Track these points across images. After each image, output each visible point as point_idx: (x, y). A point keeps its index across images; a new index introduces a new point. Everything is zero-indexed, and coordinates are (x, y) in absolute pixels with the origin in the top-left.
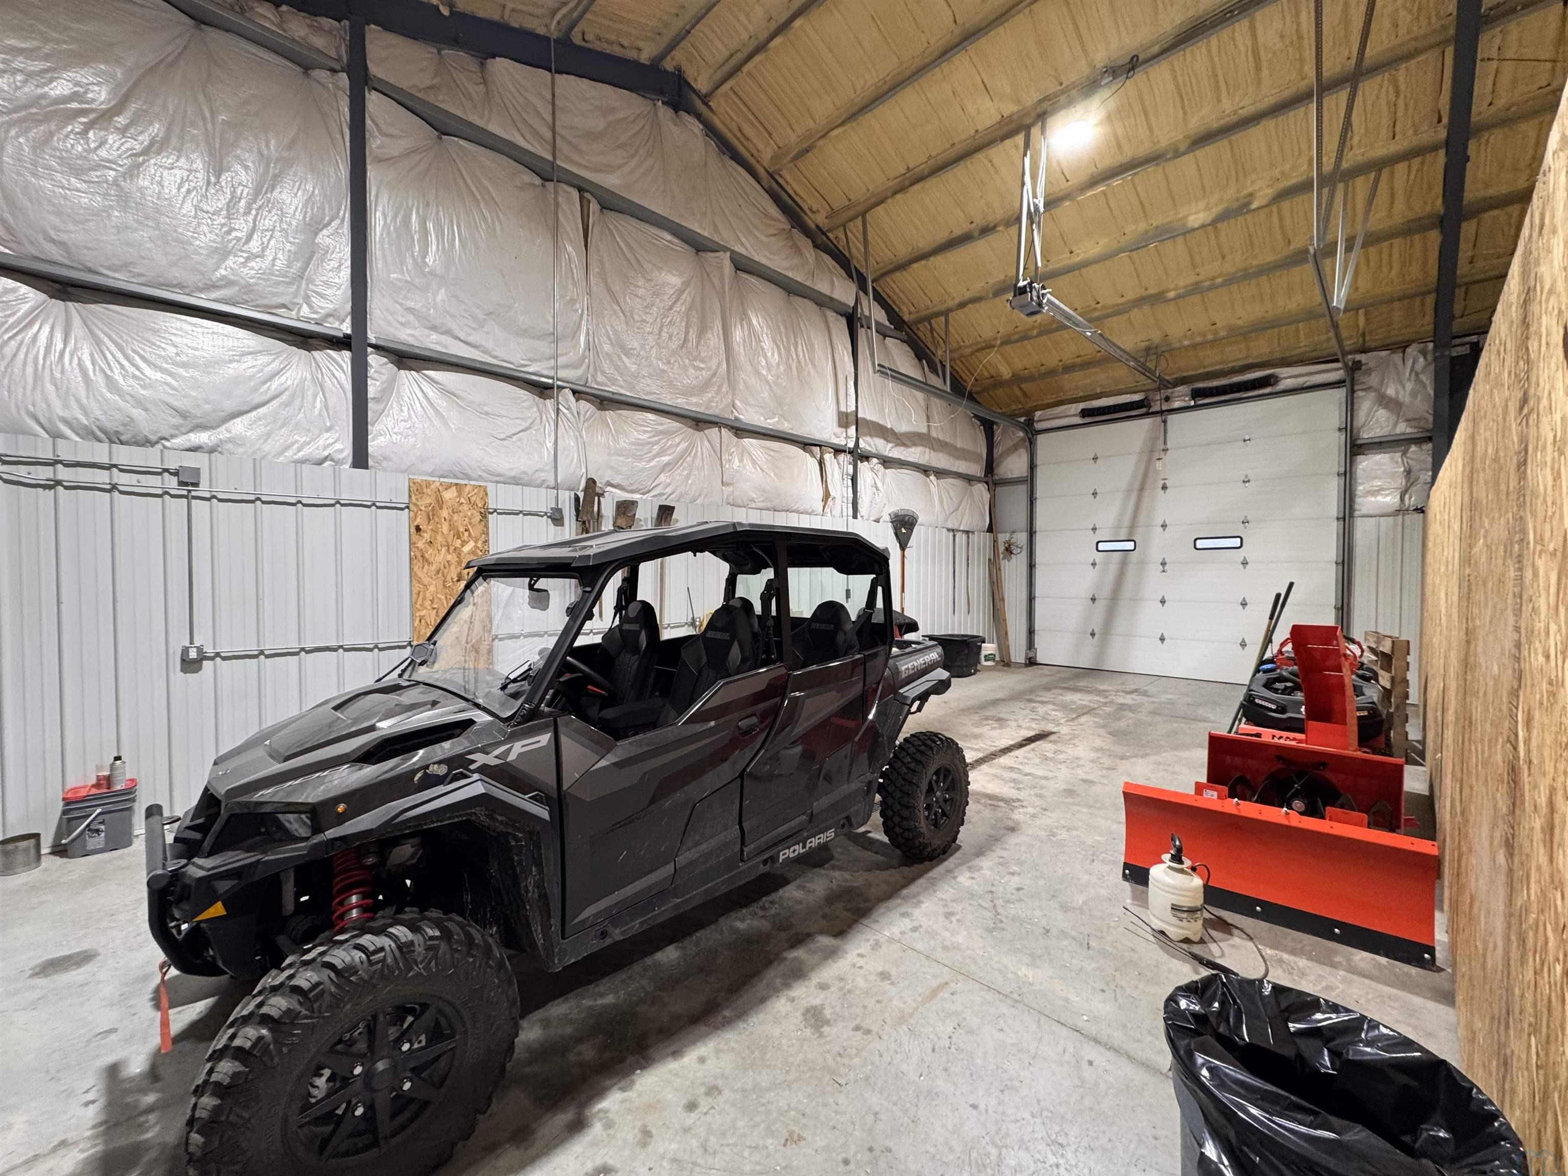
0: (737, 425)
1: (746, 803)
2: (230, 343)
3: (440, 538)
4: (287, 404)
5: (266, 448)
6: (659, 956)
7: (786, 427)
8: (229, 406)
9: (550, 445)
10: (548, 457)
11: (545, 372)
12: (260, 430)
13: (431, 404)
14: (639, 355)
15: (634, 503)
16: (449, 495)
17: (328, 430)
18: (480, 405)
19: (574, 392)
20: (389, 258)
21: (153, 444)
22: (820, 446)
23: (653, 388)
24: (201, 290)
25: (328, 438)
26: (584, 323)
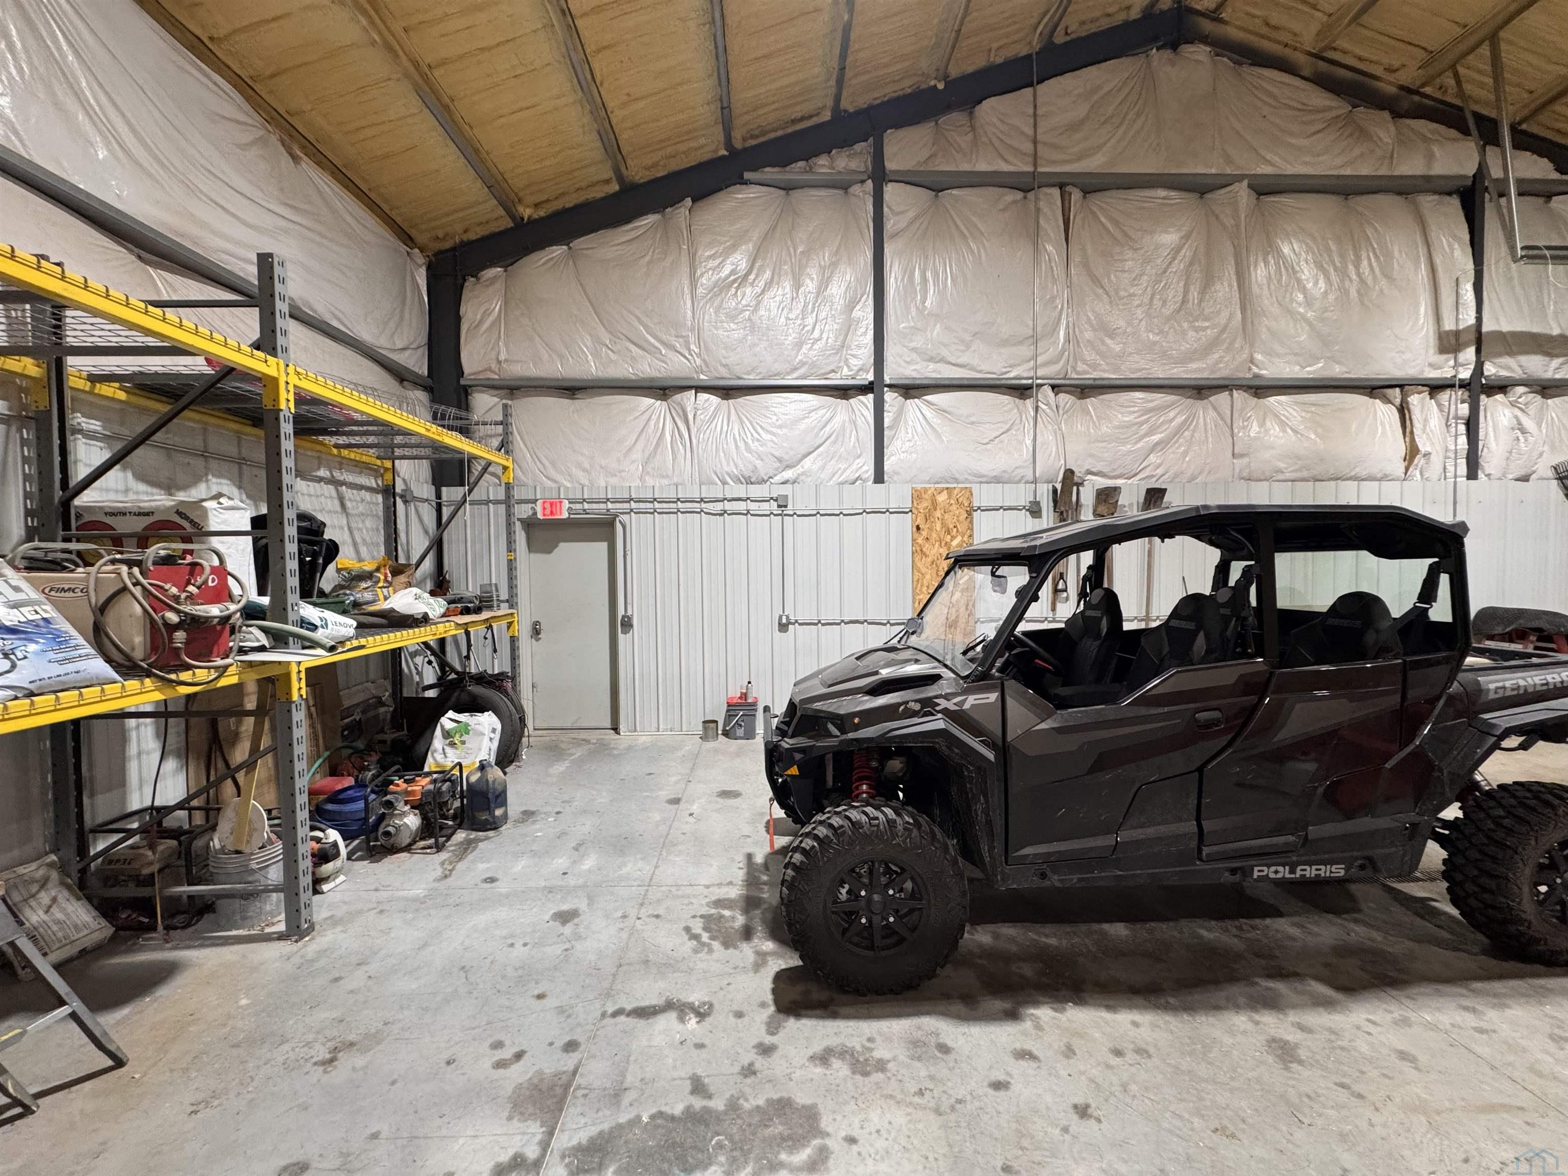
0: (1257, 382)
1: (1206, 801)
2: (804, 405)
3: (934, 535)
4: (835, 442)
5: (823, 476)
6: (1106, 926)
7: (1338, 371)
8: (803, 449)
9: (1029, 442)
10: (1026, 453)
11: (1025, 375)
12: (819, 463)
13: (928, 423)
14: (1125, 332)
15: (1116, 490)
16: (942, 498)
17: (859, 457)
18: (967, 417)
19: (1053, 387)
20: (899, 313)
21: (765, 482)
22: (1401, 386)
23: (1142, 364)
24: (788, 374)
25: (860, 461)
26: (1064, 316)
